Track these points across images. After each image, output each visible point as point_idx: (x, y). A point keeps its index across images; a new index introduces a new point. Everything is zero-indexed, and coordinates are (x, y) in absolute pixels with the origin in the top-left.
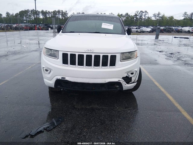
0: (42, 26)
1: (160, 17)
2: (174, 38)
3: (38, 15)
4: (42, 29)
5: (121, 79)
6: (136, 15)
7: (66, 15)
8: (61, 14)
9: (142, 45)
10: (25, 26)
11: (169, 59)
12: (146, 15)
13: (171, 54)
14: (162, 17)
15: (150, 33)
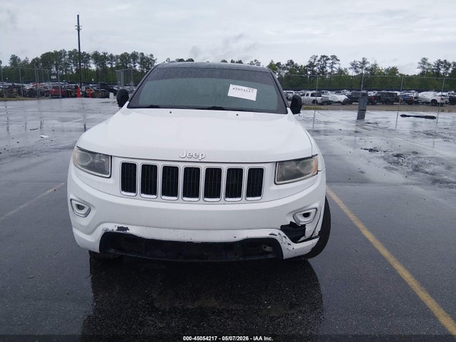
0: (93, 87)
1: (366, 69)
2: (400, 118)
3: (86, 62)
4: (93, 96)
5: (276, 232)
6: (311, 65)
7: (151, 63)
8: (139, 61)
9: (328, 134)
10: (54, 87)
11: (393, 169)
12: (334, 65)
13: (398, 156)
14: (372, 69)
15: (345, 107)
